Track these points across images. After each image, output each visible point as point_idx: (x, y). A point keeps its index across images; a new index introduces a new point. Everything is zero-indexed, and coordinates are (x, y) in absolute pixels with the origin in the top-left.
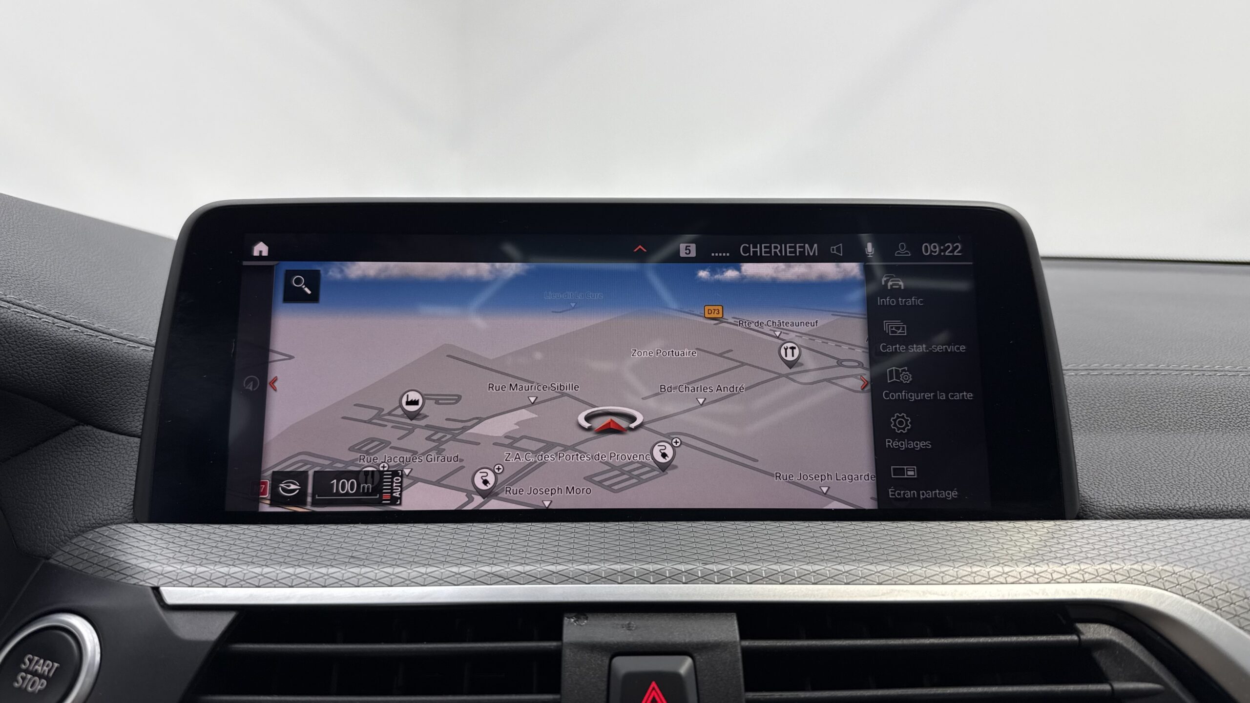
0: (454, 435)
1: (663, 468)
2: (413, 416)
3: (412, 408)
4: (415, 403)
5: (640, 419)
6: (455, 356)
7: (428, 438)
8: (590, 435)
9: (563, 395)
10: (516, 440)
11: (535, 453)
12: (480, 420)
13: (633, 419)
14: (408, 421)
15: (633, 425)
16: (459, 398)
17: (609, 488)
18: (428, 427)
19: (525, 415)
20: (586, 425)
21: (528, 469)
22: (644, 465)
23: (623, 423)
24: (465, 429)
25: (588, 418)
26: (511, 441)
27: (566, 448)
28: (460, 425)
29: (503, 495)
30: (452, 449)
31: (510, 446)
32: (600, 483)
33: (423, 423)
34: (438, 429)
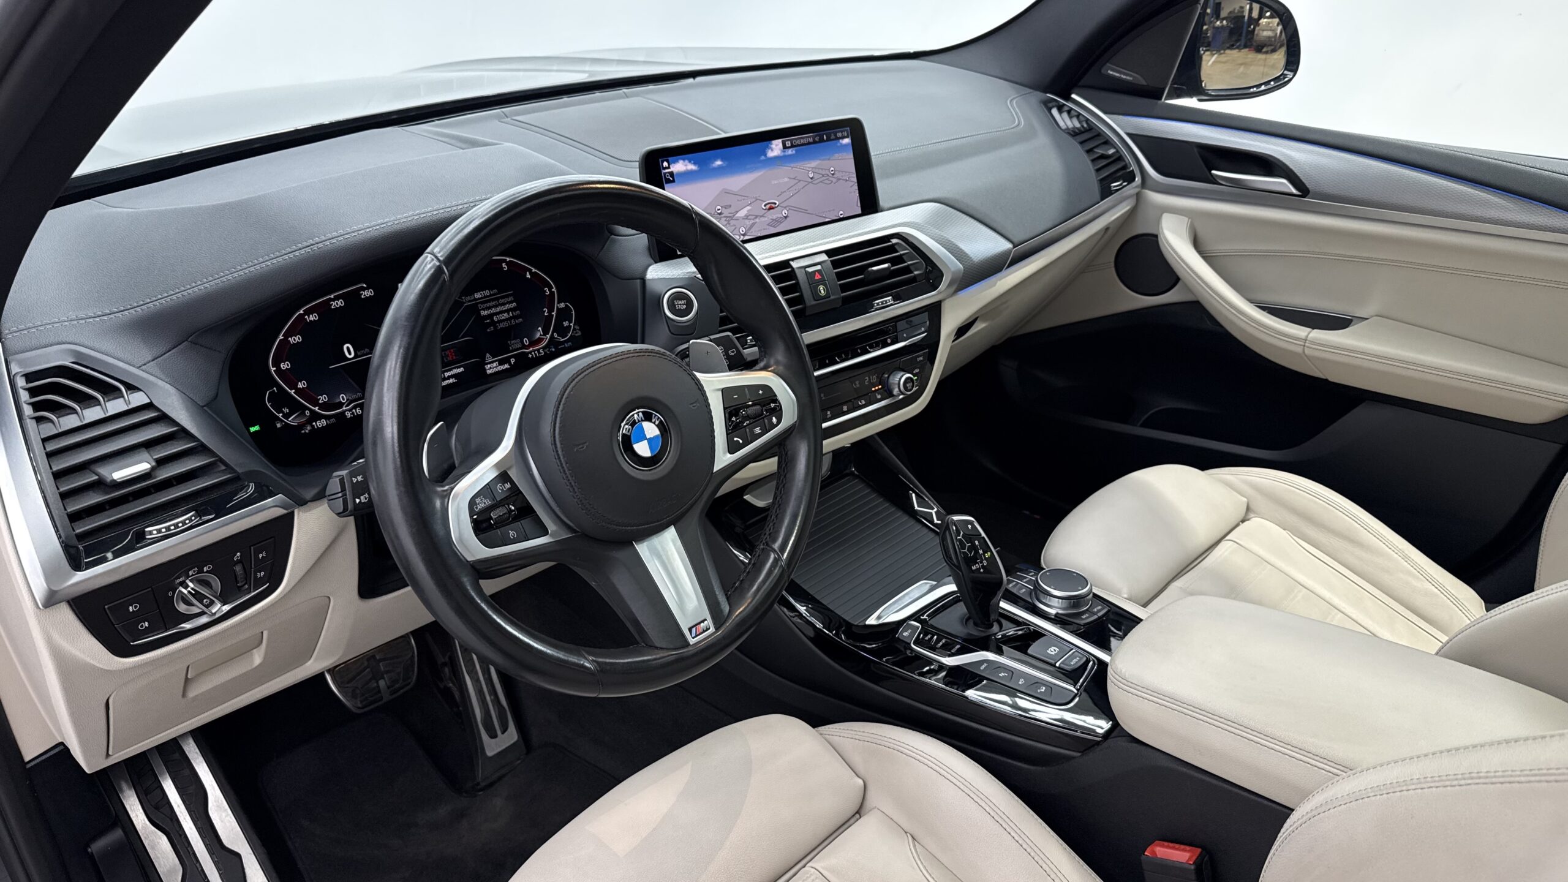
0: (732, 218)
1: (786, 217)
2: (720, 214)
3: (719, 212)
4: (719, 210)
5: (778, 203)
6: (727, 192)
7: (726, 220)
8: (766, 211)
9: (757, 199)
10: (748, 216)
11: (753, 219)
12: (737, 212)
13: (775, 204)
14: (718, 216)
15: (776, 205)
16: (730, 206)
17: (774, 227)
18: (725, 217)
19: (749, 208)
20: (764, 208)
21: (753, 224)
22: (781, 218)
23: (773, 205)
24: (734, 215)
25: (765, 206)
26: (747, 217)
27: (761, 216)
28: (732, 215)
29: (748, 234)
30: (732, 222)
31: (747, 219)
32: (771, 226)
33: (722, 216)
34: (727, 217)
